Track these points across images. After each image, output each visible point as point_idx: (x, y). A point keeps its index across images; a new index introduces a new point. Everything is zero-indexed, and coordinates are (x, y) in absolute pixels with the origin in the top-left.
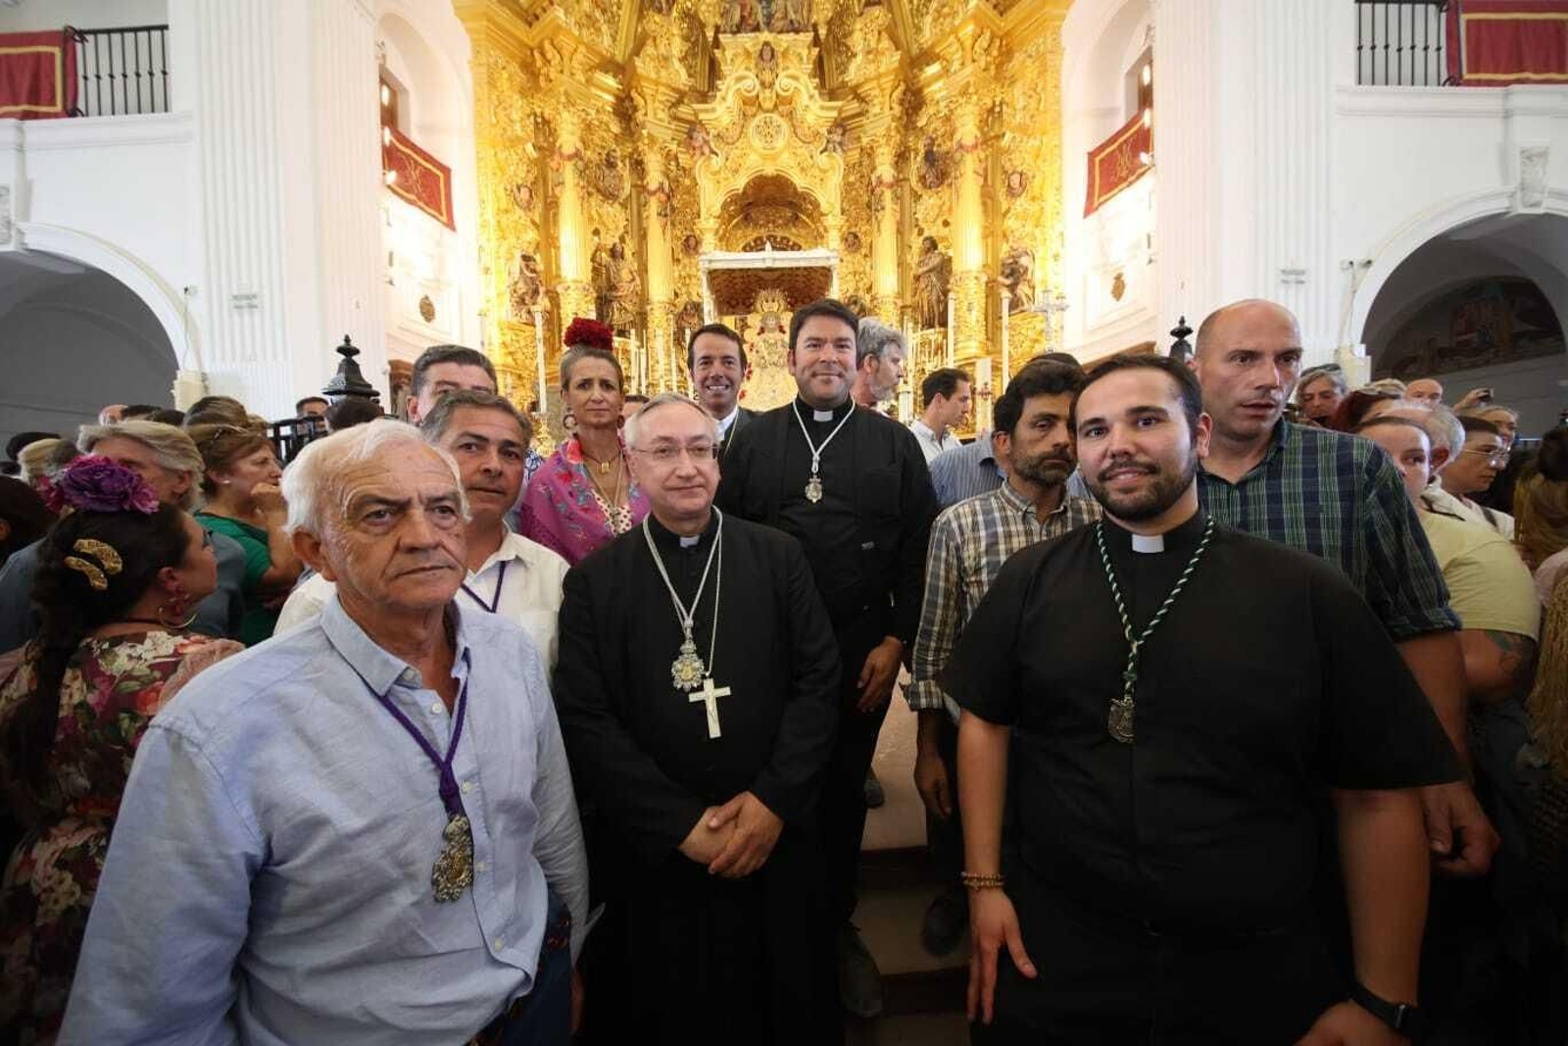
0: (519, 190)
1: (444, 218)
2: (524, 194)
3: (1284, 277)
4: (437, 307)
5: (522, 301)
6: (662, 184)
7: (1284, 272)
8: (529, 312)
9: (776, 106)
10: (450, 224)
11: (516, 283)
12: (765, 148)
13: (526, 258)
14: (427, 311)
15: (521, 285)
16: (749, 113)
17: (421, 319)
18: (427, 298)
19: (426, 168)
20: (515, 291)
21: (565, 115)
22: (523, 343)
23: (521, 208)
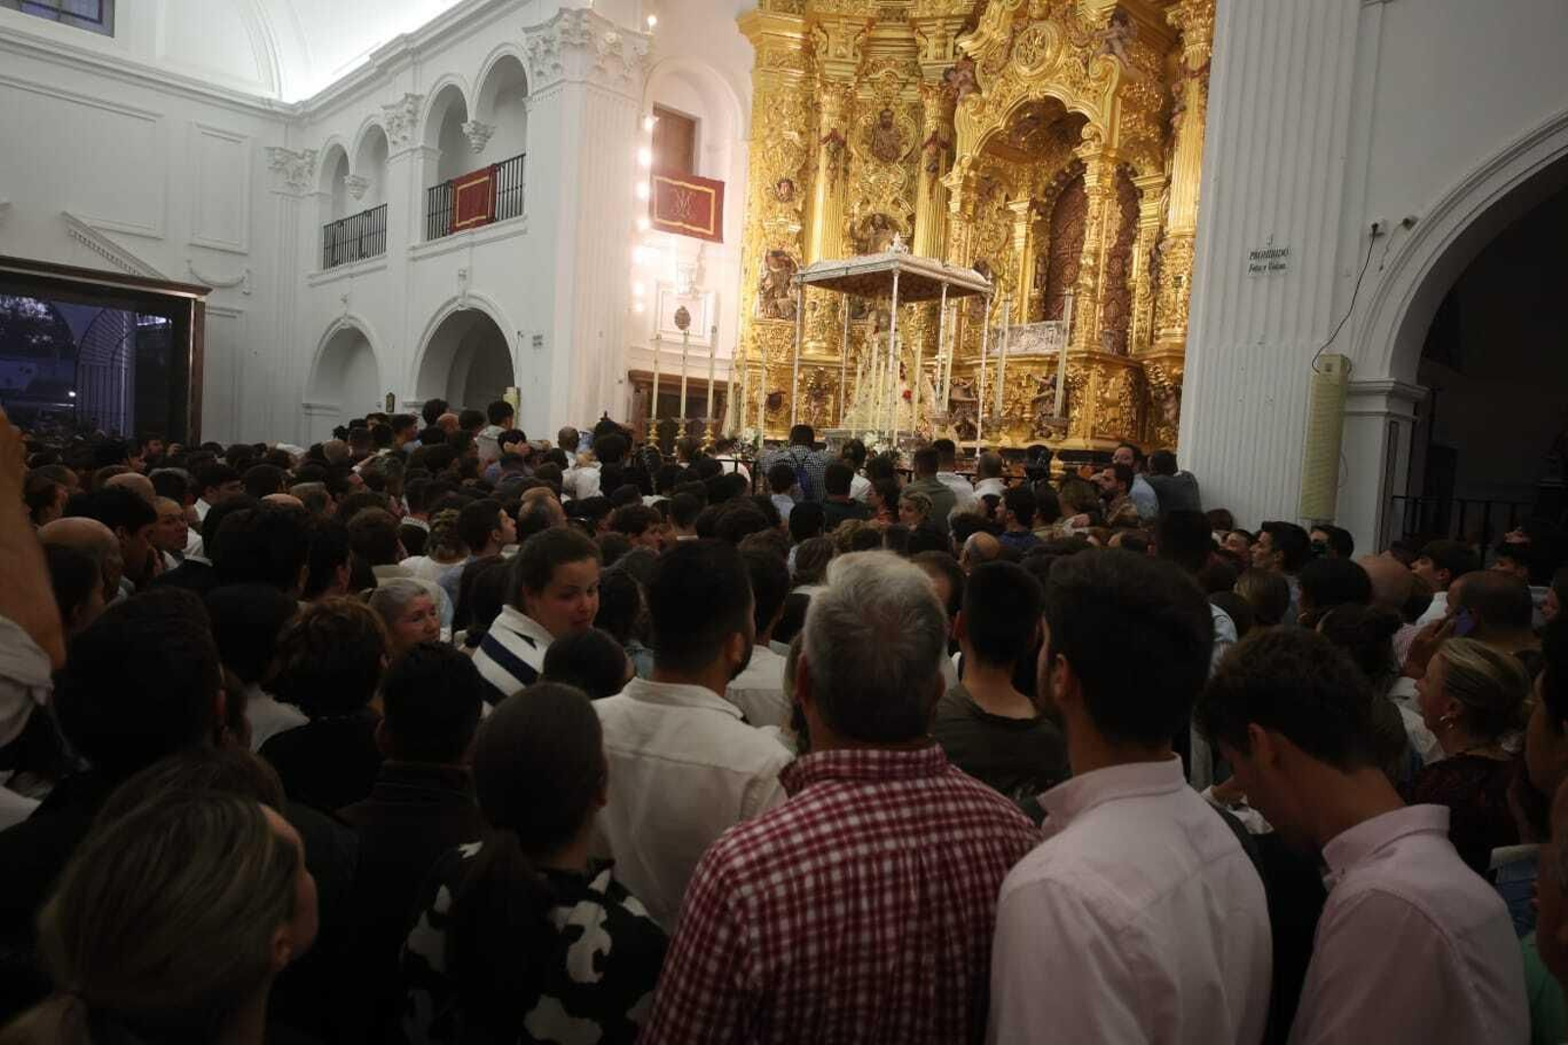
0: (779, 186)
1: (711, 232)
2: (784, 190)
3: (1254, 262)
4: (691, 315)
5: (767, 296)
6: (935, 133)
7: (1255, 255)
8: (776, 306)
9: (1049, 10)
10: (718, 237)
11: (764, 280)
12: (1032, 69)
13: (777, 255)
14: (683, 319)
15: (768, 282)
16: (1018, 28)
17: (676, 329)
18: (683, 308)
19: (698, 192)
20: (763, 288)
21: (826, 98)
22: (769, 336)
23: (782, 201)
